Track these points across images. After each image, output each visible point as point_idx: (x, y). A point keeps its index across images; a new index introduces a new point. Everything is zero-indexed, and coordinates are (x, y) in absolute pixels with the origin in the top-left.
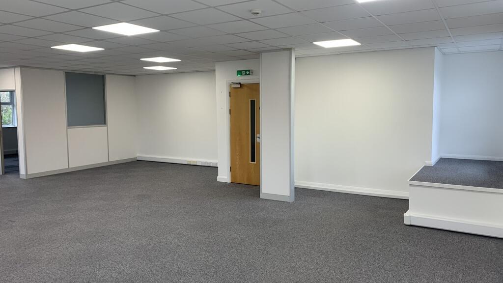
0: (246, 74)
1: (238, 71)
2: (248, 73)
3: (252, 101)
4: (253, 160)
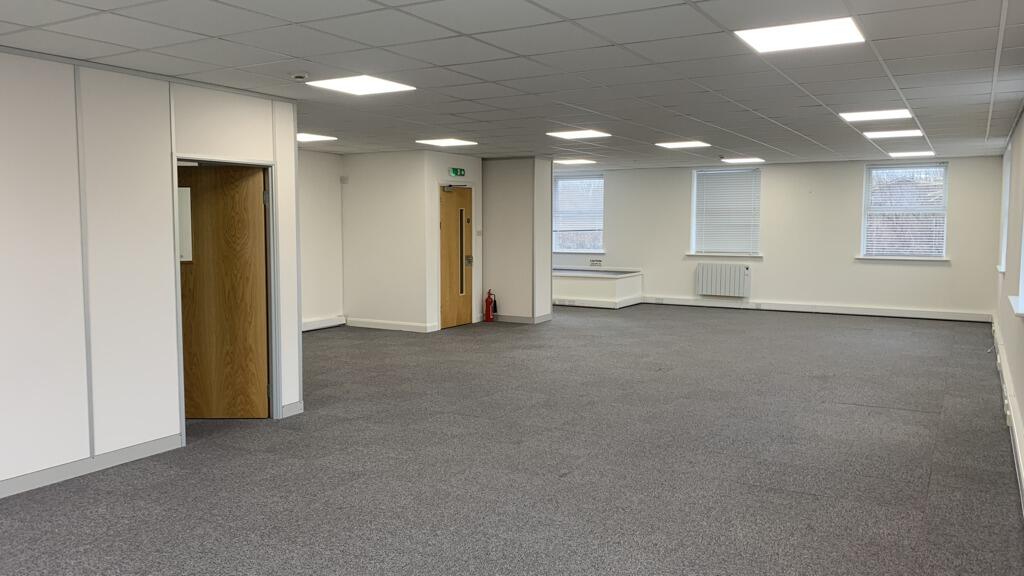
0: (461, 175)
1: (453, 169)
2: (463, 173)
3: (461, 211)
4: (462, 292)
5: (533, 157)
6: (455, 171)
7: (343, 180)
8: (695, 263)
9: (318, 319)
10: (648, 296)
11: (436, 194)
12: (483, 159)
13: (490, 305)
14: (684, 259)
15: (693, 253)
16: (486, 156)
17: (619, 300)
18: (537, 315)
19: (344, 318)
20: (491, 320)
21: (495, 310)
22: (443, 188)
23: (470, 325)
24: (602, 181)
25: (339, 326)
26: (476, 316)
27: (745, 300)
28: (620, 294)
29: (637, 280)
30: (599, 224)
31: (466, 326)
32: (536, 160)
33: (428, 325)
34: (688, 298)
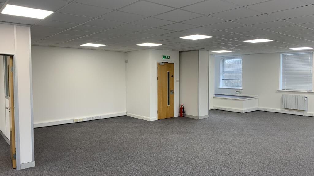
0: (168, 58)
1: (164, 56)
2: (169, 57)
3: (169, 73)
4: (169, 104)
5: (198, 50)
6: (165, 57)
7: (126, 62)
8: (281, 94)
9: (115, 113)
10: (260, 107)
11: (155, 66)
12: (180, 52)
13: (182, 110)
14: (276, 92)
15: (281, 89)
16: (181, 50)
17: (244, 109)
18: (200, 115)
19: (126, 113)
20: (183, 116)
21: (184, 112)
22: (159, 64)
23: (173, 118)
24: (241, 59)
25: (124, 116)
26: (176, 114)
27: (305, 112)
28: (245, 107)
29: (255, 100)
30: (240, 77)
31: (171, 119)
32: (200, 52)
33: (151, 118)
34: (278, 109)
